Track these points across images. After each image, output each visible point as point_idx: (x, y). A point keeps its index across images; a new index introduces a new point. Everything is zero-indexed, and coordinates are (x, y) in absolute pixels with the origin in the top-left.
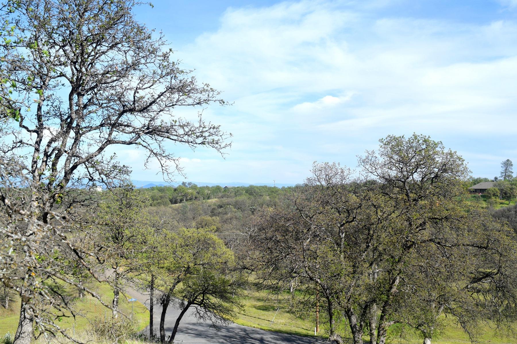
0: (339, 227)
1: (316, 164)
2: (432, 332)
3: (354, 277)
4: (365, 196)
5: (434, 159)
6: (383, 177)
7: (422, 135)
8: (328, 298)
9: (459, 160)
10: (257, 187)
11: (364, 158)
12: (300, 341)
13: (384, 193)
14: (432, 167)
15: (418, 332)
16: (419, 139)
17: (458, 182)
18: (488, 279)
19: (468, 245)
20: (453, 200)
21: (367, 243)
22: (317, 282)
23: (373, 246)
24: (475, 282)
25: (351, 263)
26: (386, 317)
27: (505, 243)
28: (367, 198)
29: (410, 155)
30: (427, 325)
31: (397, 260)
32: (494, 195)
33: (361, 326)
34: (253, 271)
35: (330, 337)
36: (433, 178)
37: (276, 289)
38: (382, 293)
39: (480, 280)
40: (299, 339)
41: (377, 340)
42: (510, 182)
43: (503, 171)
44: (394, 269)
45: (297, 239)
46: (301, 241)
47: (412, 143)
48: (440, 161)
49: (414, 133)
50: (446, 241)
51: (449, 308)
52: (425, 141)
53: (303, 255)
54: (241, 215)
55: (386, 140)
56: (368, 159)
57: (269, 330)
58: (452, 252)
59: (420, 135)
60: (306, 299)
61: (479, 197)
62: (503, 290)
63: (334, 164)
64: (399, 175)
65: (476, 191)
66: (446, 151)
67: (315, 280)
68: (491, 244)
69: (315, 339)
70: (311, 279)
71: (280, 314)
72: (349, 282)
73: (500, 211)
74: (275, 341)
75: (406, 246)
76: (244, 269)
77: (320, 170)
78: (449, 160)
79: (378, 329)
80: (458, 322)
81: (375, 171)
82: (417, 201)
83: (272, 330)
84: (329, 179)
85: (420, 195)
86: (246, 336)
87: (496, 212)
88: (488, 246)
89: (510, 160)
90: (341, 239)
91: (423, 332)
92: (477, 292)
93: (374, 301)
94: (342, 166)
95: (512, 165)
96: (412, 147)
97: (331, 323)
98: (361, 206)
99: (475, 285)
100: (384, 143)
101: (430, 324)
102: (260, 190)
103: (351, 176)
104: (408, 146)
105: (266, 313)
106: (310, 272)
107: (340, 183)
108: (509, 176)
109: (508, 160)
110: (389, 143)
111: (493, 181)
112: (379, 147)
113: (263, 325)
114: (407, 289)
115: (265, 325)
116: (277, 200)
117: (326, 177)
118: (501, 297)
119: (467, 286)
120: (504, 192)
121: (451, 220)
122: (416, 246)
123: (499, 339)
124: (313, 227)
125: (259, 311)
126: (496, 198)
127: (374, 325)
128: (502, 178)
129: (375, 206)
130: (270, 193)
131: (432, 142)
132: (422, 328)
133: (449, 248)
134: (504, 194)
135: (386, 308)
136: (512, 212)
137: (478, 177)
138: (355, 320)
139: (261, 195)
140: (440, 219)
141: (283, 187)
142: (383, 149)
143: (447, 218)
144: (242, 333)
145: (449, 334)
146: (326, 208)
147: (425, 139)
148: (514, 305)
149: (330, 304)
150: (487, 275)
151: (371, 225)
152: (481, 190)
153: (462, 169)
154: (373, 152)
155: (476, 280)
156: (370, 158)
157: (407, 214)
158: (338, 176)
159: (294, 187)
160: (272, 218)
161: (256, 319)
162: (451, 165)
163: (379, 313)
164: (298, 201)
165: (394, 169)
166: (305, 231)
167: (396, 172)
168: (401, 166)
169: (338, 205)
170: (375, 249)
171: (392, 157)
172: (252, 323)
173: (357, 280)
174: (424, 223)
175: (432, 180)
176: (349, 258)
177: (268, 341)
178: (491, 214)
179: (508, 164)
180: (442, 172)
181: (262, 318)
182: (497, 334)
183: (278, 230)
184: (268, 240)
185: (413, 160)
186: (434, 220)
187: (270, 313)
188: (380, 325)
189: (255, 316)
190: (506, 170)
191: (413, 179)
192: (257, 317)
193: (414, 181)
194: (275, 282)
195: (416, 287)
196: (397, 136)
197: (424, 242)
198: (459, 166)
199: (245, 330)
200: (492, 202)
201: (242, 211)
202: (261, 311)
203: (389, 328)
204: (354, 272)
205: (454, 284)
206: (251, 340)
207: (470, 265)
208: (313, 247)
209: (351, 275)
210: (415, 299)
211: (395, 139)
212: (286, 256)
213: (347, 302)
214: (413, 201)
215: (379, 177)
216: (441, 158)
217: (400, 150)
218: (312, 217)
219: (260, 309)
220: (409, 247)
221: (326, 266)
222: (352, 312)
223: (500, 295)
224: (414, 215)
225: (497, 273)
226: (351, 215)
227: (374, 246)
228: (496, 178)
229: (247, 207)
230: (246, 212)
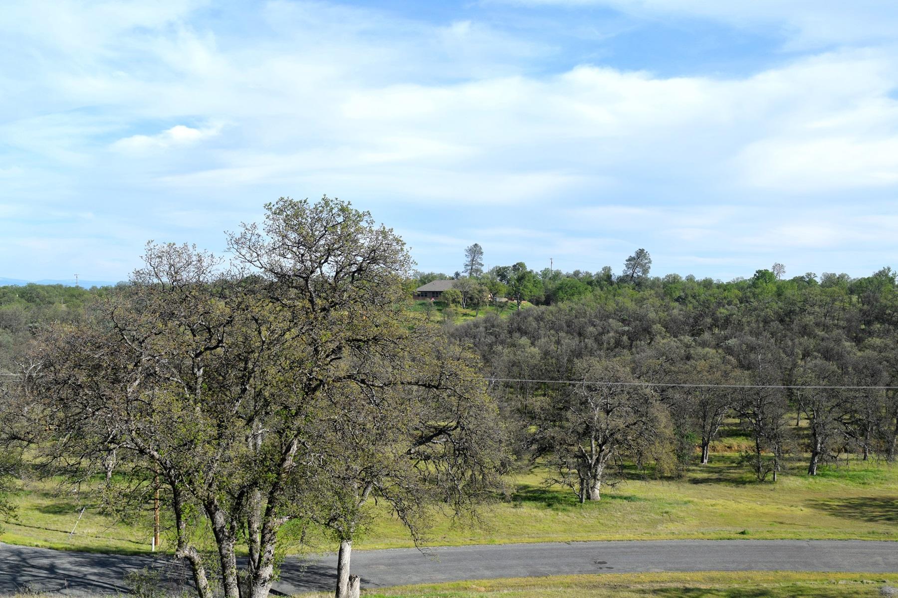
0: (193, 358)
1: (152, 246)
2: (352, 530)
3: (219, 444)
4: (240, 303)
5: (355, 241)
6: (271, 271)
7: (337, 199)
8: (172, 483)
9: (397, 243)
10: (43, 287)
11: (238, 236)
12: (125, 563)
13: (272, 298)
14: (354, 254)
15: (329, 532)
16: (333, 206)
17: (395, 279)
18: (443, 438)
19: (410, 383)
20: (386, 308)
21: (243, 384)
22: (152, 457)
23: (255, 388)
24: (420, 444)
25: (215, 422)
26: (275, 510)
27: (467, 379)
28: (242, 307)
29: (316, 233)
30: (343, 519)
31: (294, 412)
32: (454, 301)
33: (232, 528)
34: (30, 442)
35: (178, 553)
36: (354, 272)
37: (75, 474)
38: (269, 470)
39: (429, 439)
40: (123, 561)
41: (261, 550)
42: (479, 281)
43: (467, 263)
44: (288, 427)
45: (116, 381)
46: (122, 384)
47: (321, 212)
48: (366, 245)
49: (325, 195)
50: (375, 377)
51: (379, 488)
52: (343, 210)
53: (127, 410)
54: (11, 340)
55: (277, 206)
56: (246, 238)
57: (66, 549)
58: (385, 396)
59: (334, 199)
60: (133, 488)
61: (430, 304)
62: (465, 454)
63: (186, 245)
64: (299, 266)
65: (424, 294)
66: (376, 227)
67: (150, 452)
68: (445, 380)
69: (152, 557)
70: (142, 452)
71: (87, 518)
72: (210, 454)
73: (463, 326)
74: (77, 568)
75: (308, 388)
76: (14, 439)
77: (160, 257)
78: (381, 243)
79: (263, 531)
80: (393, 510)
81: (256, 259)
82: (328, 311)
83: (73, 547)
84: (176, 273)
85: (333, 301)
86: (21, 563)
87: (457, 330)
88: (440, 384)
89: (479, 244)
90: (197, 378)
91: (338, 531)
92: (425, 460)
93: (254, 483)
94: (199, 250)
95: (482, 253)
96: (320, 219)
97: (178, 528)
98: (231, 321)
99: (422, 448)
100: (273, 210)
101: (349, 517)
102: (48, 293)
103: (214, 267)
104: (314, 218)
105: (60, 518)
106: (139, 440)
107: (194, 280)
108: (477, 271)
109: (476, 245)
110: (282, 211)
111: (453, 279)
112: (264, 218)
113: (55, 540)
114: (310, 461)
115: (59, 541)
116: (81, 311)
117: (170, 268)
118: (462, 465)
119: (410, 450)
120: (469, 296)
121: (383, 342)
122: (326, 388)
123: (459, 533)
124: (144, 359)
125: (47, 515)
126: (456, 306)
127: (255, 526)
128: (466, 274)
129: (256, 321)
130: (68, 299)
131: (354, 212)
132: (334, 524)
133: (379, 389)
134: (468, 300)
135: (275, 494)
136: (481, 328)
137: (430, 272)
138: (222, 519)
139: (50, 303)
140: (364, 342)
141: (94, 288)
142: (272, 222)
143: (376, 340)
144: (13, 559)
145: (380, 530)
146: (169, 325)
147: (342, 206)
148: (481, 477)
149: (176, 493)
150: (440, 431)
151: (249, 353)
152: (433, 292)
153: (402, 258)
154: (254, 226)
155: (423, 440)
156: (248, 237)
157: (311, 332)
158: (192, 268)
159: (113, 286)
160: (69, 343)
161: (42, 530)
162: (384, 251)
163: (265, 504)
164: (116, 313)
165: (289, 256)
166: (130, 367)
167: (292, 261)
168: (302, 251)
169: (191, 319)
170: (259, 394)
171: (285, 236)
172: (32, 539)
173: (224, 451)
174: (339, 348)
175: (353, 276)
176: (209, 411)
177: (64, 569)
178: (449, 333)
179: (475, 251)
180: (369, 263)
181: (53, 527)
182: (455, 525)
183: (80, 366)
184: (59, 384)
185: (322, 242)
186: (356, 343)
187: (68, 517)
188: (264, 524)
189: (39, 526)
190: (473, 260)
191: (322, 274)
192: (42, 527)
193: (323, 277)
194: (73, 462)
195: (324, 456)
196: (296, 200)
197: (339, 379)
198: (396, 252)
199: (19, 553)
200: (451, 312)
201: (12, 332)
202: (51, 515)
203: (281, 529)
204: (220, 436)
205: (388, 449)
206: (31, 569)
207: (412, 416)
208: (144, 395)
209: (214, 442)
210: (323, 477)
211: (293, 205)
212: (94, 412)
213: (207, 489)
214: (321, 312)
215: (263, 269)
216: (368, 239)
217: (300, 223)
218: (143, 341)
219: (49, 512)
220: (315, 389)
221: (169, 427)
222: (216, 506)
223: (460, 462)
224: (324, 335)
225: (456, 428)
226: (215, 336)
227: (257, 390)
228: (457, 274)
229: (22, 324)
230: (21, 334)
